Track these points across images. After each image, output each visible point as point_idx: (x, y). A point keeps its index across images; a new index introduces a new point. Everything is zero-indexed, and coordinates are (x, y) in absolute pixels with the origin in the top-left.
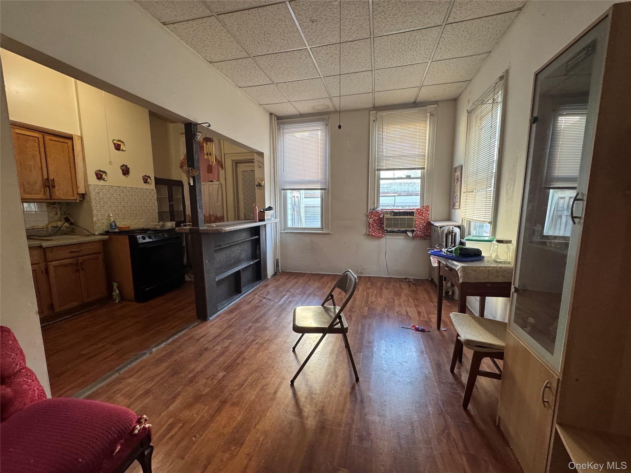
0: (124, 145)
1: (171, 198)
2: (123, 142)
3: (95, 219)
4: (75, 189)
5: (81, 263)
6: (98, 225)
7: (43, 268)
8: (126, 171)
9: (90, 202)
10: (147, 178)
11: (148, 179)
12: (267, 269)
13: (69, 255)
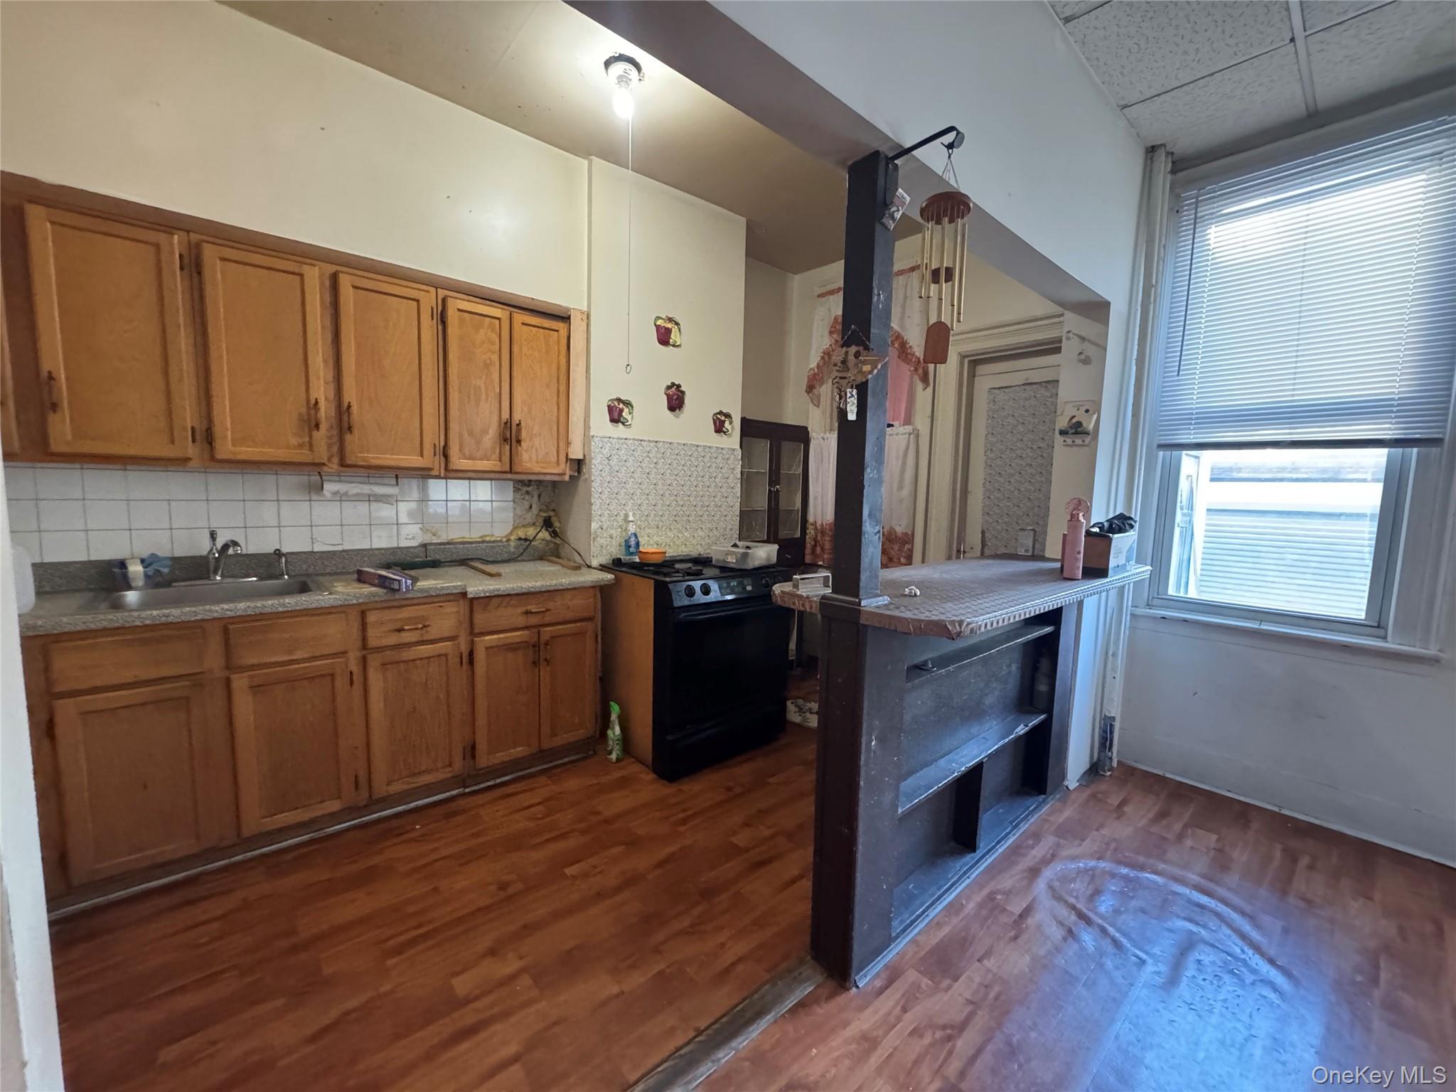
0: (680, 330)
1: (774, 476)
2: (677, 324)
3: (594, 526)
4: (562, 445)
5: (546, 644)
6: (601, 541)
7: (464, 648)
8: (676, 401)
9: (588, 482)
10: (723, 418)
11: (724, 421)
12: (1067, 749)
13: (522, 621)
